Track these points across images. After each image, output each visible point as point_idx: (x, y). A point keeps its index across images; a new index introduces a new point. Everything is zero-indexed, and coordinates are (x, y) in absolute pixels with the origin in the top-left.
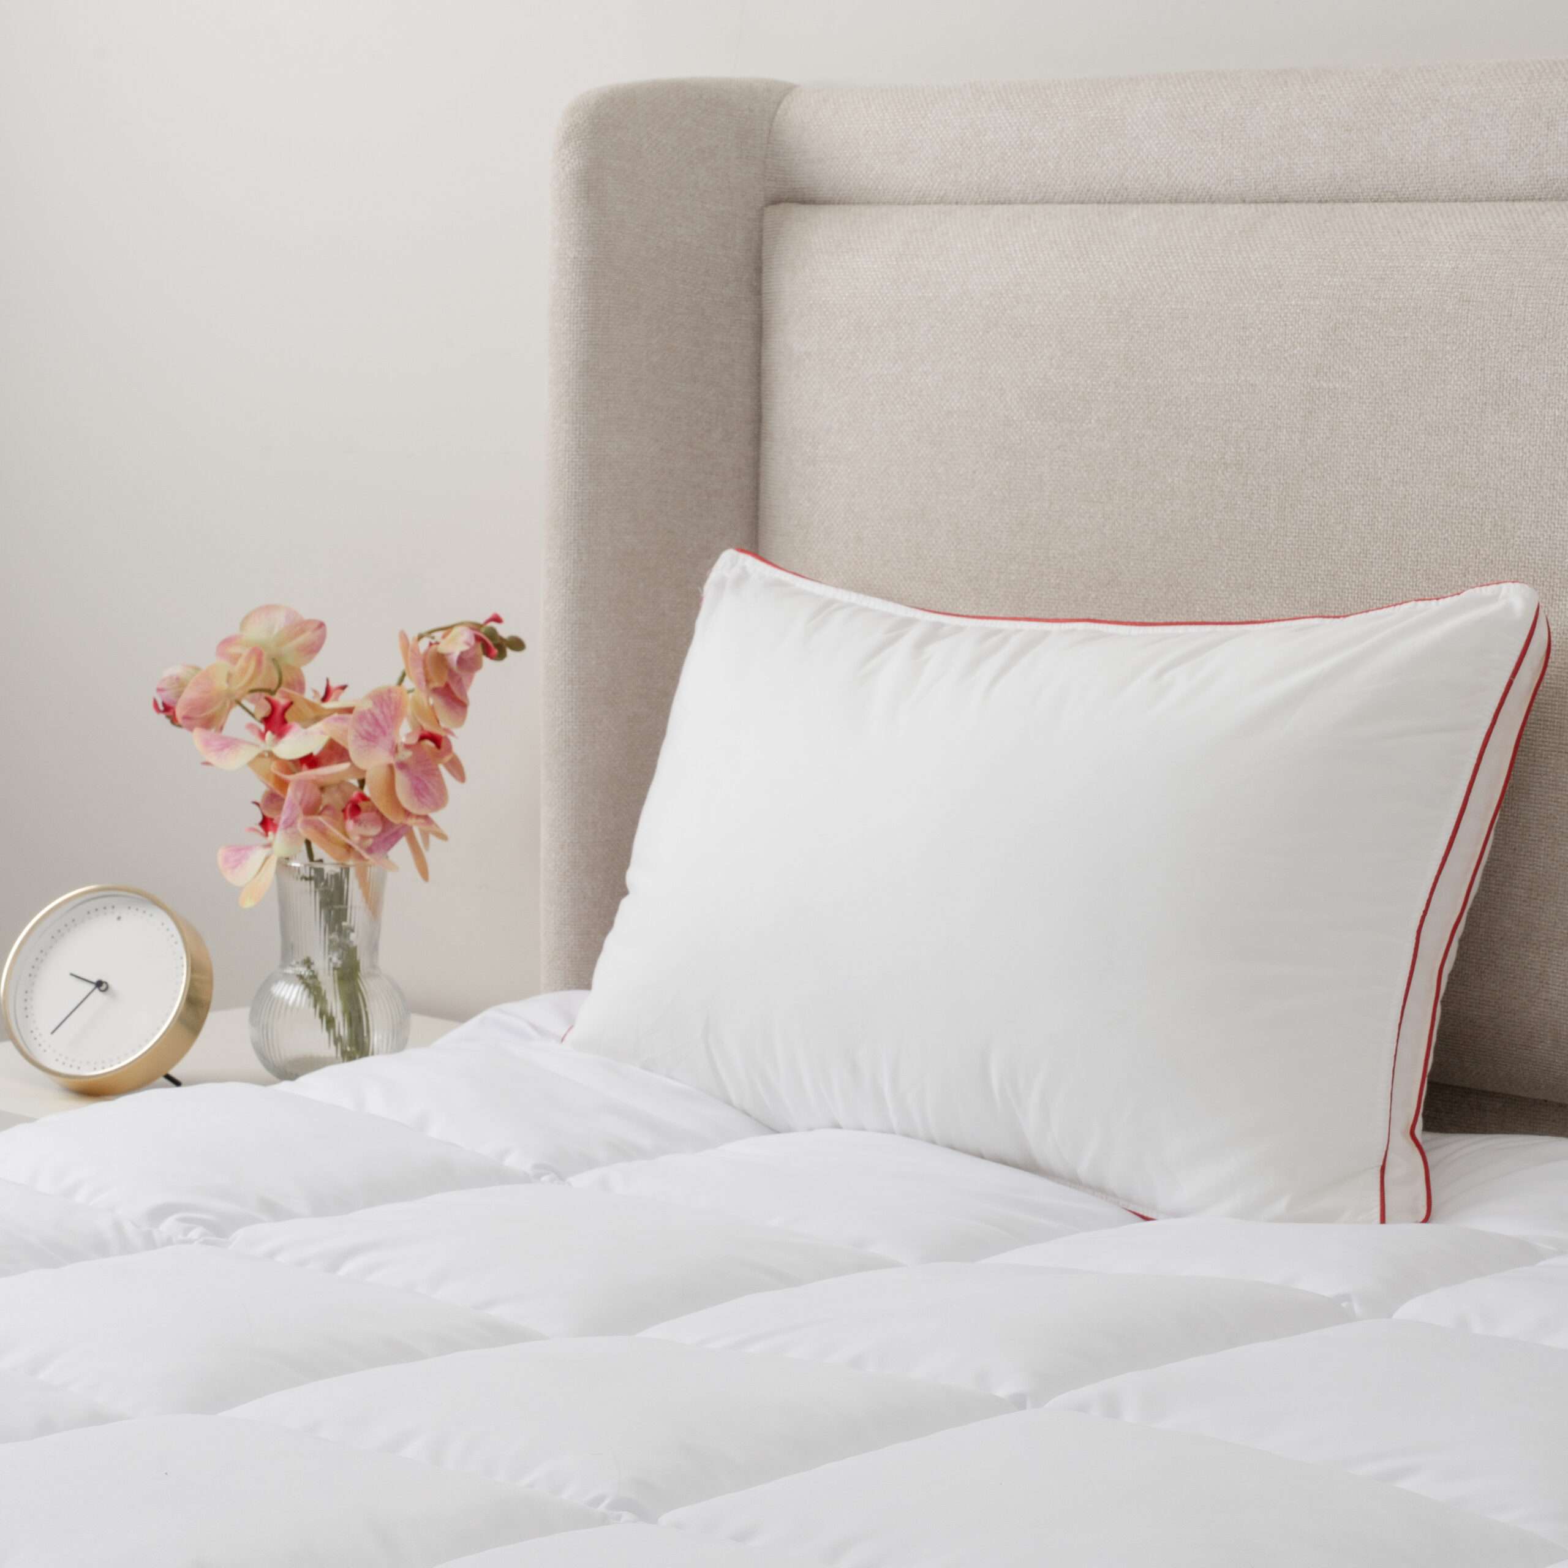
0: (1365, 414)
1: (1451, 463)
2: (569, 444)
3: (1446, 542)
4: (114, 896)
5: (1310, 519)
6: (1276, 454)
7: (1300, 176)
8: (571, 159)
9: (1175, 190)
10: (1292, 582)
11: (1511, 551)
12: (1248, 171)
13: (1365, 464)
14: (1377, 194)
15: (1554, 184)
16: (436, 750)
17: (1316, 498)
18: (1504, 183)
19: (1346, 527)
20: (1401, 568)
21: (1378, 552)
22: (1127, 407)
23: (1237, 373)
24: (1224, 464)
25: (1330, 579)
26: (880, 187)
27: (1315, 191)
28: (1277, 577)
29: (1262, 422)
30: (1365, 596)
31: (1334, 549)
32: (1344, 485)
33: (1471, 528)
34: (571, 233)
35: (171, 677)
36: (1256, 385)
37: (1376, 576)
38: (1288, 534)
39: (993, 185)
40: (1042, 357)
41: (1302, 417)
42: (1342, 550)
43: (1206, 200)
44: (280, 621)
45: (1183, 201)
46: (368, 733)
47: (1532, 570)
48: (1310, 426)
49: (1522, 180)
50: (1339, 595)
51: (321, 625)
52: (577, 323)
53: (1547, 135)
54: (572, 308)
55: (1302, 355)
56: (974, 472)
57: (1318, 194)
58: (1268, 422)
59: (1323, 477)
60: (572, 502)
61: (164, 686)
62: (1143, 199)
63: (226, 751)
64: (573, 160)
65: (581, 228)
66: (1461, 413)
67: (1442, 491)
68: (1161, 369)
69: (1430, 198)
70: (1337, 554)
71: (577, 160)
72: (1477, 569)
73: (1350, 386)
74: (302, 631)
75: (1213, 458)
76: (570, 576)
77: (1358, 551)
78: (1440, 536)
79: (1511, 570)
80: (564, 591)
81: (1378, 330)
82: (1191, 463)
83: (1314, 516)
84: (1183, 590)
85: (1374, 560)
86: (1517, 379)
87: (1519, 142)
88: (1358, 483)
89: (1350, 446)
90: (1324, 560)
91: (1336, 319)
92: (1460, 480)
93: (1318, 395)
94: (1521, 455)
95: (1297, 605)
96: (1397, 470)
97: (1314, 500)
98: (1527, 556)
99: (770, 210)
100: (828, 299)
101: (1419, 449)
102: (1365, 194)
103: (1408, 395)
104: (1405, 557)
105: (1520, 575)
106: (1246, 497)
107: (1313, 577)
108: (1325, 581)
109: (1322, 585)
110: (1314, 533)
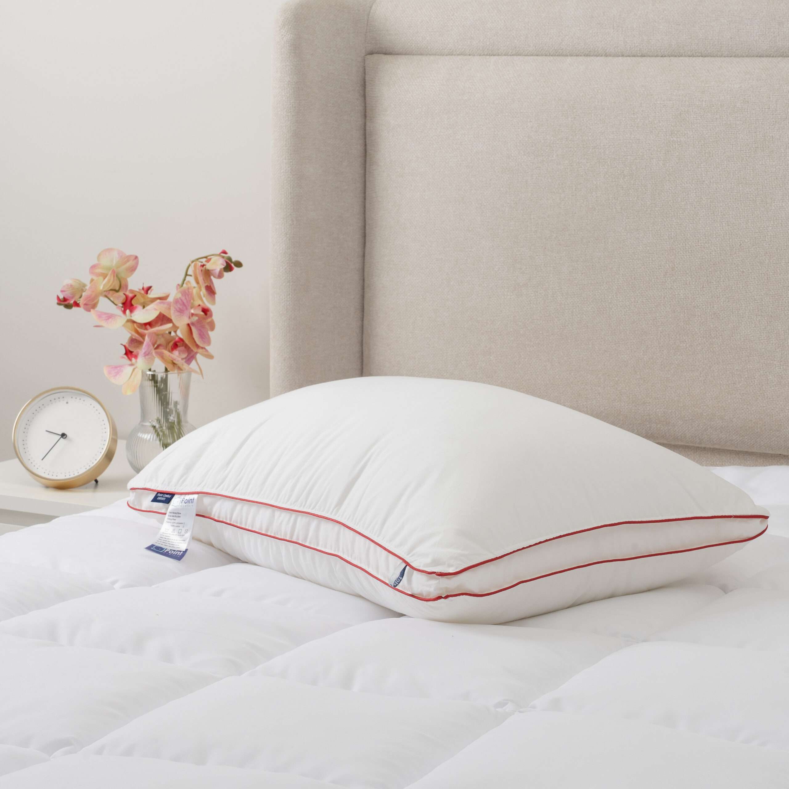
0: (696, 152)
1: (740, 174)
2: (287, 169)
3: (737, 208)
4: (62, 392)
5: (668, 200)
6: (650, 171)
7: (653, 45)
8: (286, 34)
9: (588, 50)
10: (659, 228)
11: (770, 212)
12: (626, 42)
13: (696, 174)
14: (692, 53)
15: (781, 49)
16: (205, 316)
17: (671, 190)
18: (756, 49)
19: (687, 203)
20: (715, 221)
21: (703, 214)
22: (572, 150)
23: (630, 134)
24: (623, 175)
25: (679, 226)
26: (429, 47)
27: (660, 51)
28: (651, 226)
29: (643, 156)
30: (697, 233)
31: (680, 213)
32: (685, 184)
33: (750, 203)
34: (287, 69)
35: (68, 285)
36: (640, 140)
37: (702, 224)
38: (657, 206)
39: (491, 47)
40: (527, 127)
41: (664, 153)
42: (685, 213)
43: (603, 55)
44: (115, 256)
45: (591, 55)
46: (180, 309)
47: (781, 221)
48: (668, 158)
49: (766, 48)
50: (683, 233)
51: (136, 257)
52: (290, 112)
53: (779, 28)
54: (288, 105)
55: (663, 126)
56: (491, 180)
57: (662, 53)
58: (647, 156)
59: (675, 180)
60: (288, 197)
61: (64, 289)
62: (570, 54)
63: (110, 320)
64: (287, 35)
65: (292, 67)
66: (744, 151)
67: (736, 186)
68: (590, 132)
69: (719, 55)
70: (682, 215)
71: (290, 35)
72: (753, 220)
73: (688, 140)
74: (128, 261)
75: (617, 173)
76: (288, 232)
77: (693, 213)
78: (734, 206)
79: (770, 221)
80: (285, 239)
81: (702, 115)
82: (606, 175)
83: (670, 198)
84: (602, 233)
85: (701, 218)
86: (773, 137)
87: (764, 31)
88: (693, 183)
89: (688, 167)
90: (675, 218)
91: (681, 110)
92: (744, 181)
93: (672, 144)
94: (775, 170)
95: (661, 238)
96: (713, 177)
97: (670, 191)
98: (778, 215)
99: (368, 56)
100: (410, 100)
101: (724, 167)
102: (686, 53)
103: (718, 144)
104: (717, 216)
105: (775, 223)
106: (635, 190)
107: (670, 225)
108: (676, 227)
109: (674, 229)
110: (670, 206)
